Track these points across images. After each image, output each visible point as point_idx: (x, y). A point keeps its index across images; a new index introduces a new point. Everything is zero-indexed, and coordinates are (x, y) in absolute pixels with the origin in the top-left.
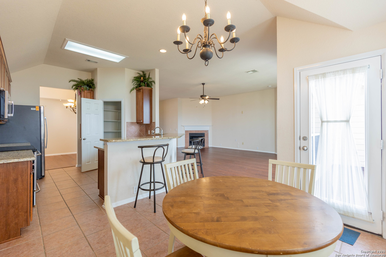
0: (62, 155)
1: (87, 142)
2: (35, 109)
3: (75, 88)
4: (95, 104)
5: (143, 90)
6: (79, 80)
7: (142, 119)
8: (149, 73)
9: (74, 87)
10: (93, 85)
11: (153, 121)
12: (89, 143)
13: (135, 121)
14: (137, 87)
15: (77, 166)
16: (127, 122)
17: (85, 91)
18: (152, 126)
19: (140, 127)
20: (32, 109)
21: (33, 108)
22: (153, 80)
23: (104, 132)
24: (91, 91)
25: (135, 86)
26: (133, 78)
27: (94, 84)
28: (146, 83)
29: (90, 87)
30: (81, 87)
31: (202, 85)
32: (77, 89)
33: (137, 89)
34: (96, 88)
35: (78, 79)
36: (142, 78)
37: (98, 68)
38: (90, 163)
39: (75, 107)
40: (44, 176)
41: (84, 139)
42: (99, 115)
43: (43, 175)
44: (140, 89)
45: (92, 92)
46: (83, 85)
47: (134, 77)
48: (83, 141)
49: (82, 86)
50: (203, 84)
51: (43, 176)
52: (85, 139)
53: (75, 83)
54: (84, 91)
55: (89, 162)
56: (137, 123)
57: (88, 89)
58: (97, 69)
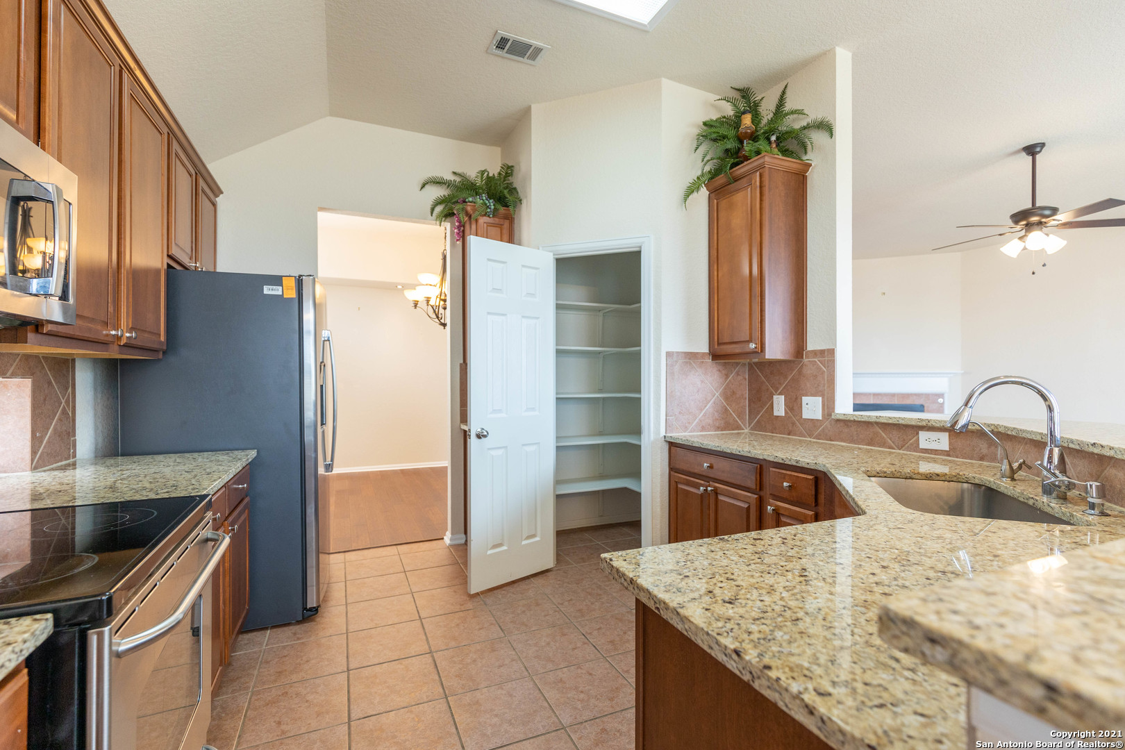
0: (403, 471)
1: (489, 449)
2: (277, 291)
3: (442, 212)
4: (523, 266)
5: (761, 176)
6: (458, 179)
7: (757, 334)
8: (784, 93)
9: (439, 209)
10: (513, 191)
11: (812, 344)
12: (500, 452)
13: (704, 348)
14: (714, 174)
15: (451, 540)
16: (669, 354)
17: (482, 220)
18: (800, 372)
19: (727, 376)
20: (267, 290)
21: (271, 287)
22: (814, 115)
23: (557, 398)
24: (502, 221)
25: (707, 168)
26: (696, 131)
27: (515, 189)
28: (773, 138)
29: (501, 200)
30: (464, 202)
31: (1024, 154)
32: (448, 215)
33: (721, 179)
34: (524, 202)
35: (455, 173)
36: (747, 120)
37: (533, 107)
38: (505, 548)
39: (442, 303)
40: (315, 610)
41: (479, 436)
42: (538, 318)
43: (312, 603)
44: (736, 180)
45: (506, 223)
46: (472, 196)
47: (705, 124)
48: (473, 442)
49: (471, 199)
50: (1032, 150)
51: (311, 609)
52: (485, 436)
53: (440, 192)
54: (477, 221)
55: (500, 545)
56: (715, 356)
57: (493, 207)
58: (526, 112)
